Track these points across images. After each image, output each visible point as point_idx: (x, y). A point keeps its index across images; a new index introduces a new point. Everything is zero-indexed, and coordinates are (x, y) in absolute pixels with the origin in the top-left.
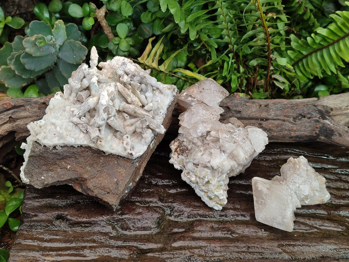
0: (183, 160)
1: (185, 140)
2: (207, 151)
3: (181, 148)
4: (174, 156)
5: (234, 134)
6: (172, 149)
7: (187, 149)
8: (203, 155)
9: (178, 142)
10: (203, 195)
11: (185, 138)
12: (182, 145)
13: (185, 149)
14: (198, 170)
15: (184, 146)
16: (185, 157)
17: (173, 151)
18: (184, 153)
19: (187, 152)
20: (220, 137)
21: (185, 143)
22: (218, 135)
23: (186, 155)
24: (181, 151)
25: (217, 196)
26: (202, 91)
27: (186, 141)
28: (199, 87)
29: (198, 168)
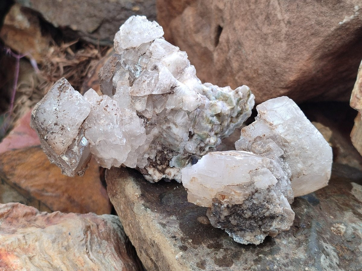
0: (178, 159)
1: (146, 156)
2: (168, 117)
3: (159, 162)
4: (172, 175)
5: (133, 71)
6: (160, 178)
7: (161, 152)
8: (175, 124)
9: (148, 169)
10: (234, 124)
11: (143, 156)
12: (154, 161)
13: (161, 156)
14: (199, 133)
15: (156, 158)
16: (173, 155)
17: (164, 176)
18: (167, 157)
19: (165, 152)
20: (148, 93)
21: (152, 157)
22: (144, 96)
23: (170, 155)
24: (164, 162)
25: (238, 101)
26: (61, 126)
27: (149, 154)
28: (53, 133)
29: (195, 132)
